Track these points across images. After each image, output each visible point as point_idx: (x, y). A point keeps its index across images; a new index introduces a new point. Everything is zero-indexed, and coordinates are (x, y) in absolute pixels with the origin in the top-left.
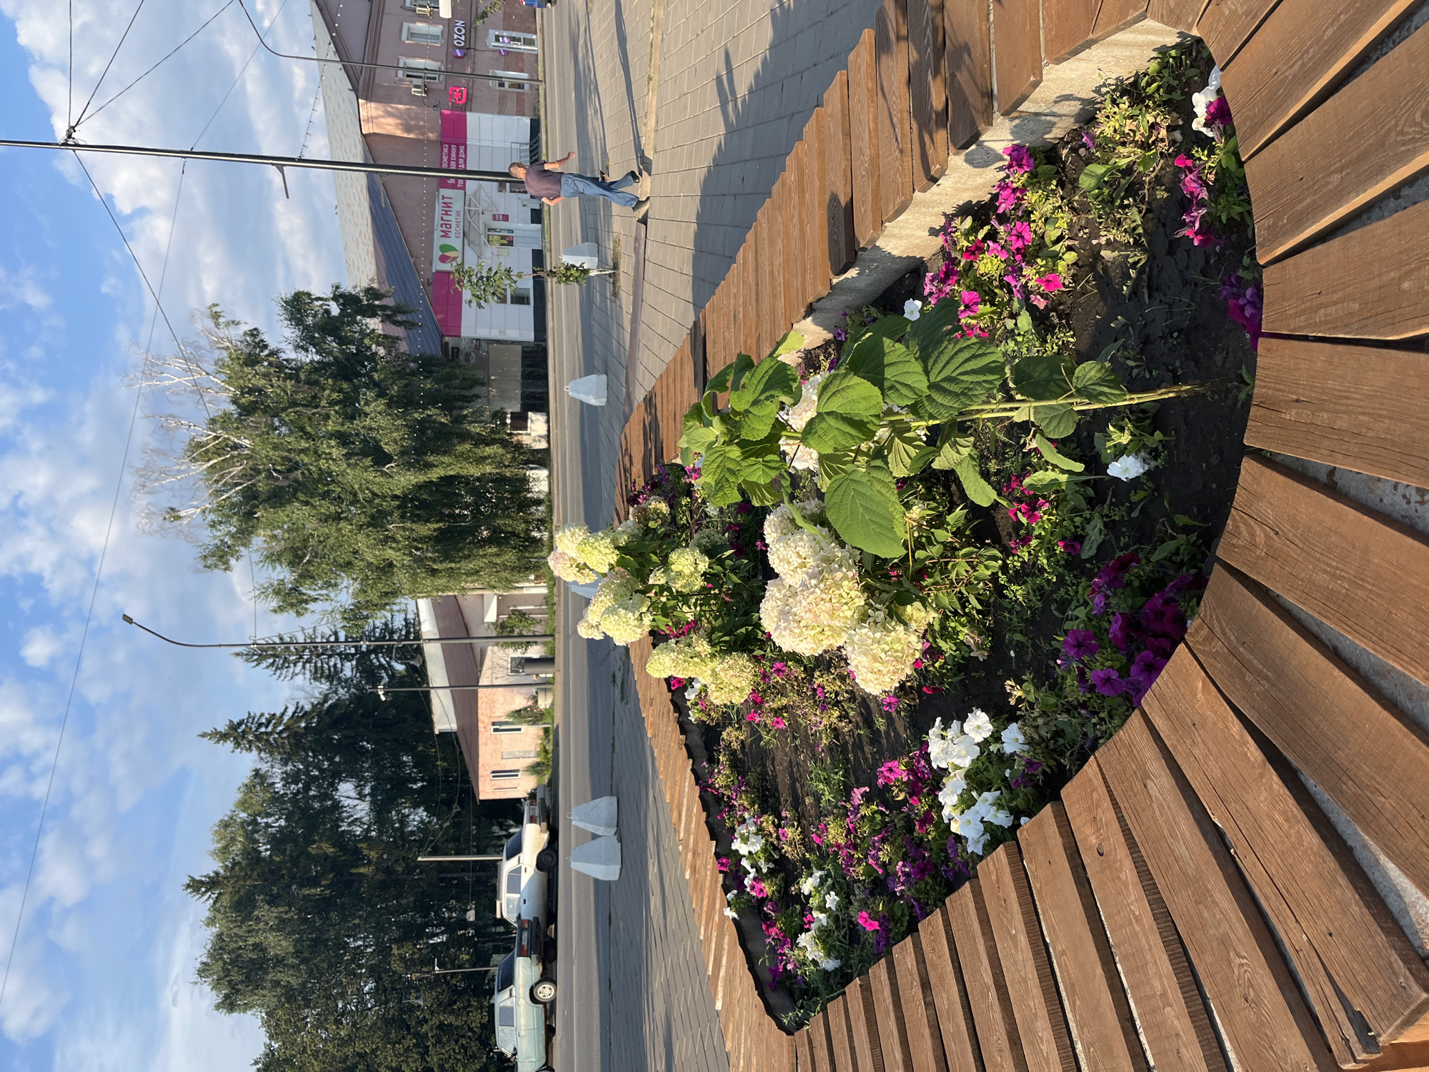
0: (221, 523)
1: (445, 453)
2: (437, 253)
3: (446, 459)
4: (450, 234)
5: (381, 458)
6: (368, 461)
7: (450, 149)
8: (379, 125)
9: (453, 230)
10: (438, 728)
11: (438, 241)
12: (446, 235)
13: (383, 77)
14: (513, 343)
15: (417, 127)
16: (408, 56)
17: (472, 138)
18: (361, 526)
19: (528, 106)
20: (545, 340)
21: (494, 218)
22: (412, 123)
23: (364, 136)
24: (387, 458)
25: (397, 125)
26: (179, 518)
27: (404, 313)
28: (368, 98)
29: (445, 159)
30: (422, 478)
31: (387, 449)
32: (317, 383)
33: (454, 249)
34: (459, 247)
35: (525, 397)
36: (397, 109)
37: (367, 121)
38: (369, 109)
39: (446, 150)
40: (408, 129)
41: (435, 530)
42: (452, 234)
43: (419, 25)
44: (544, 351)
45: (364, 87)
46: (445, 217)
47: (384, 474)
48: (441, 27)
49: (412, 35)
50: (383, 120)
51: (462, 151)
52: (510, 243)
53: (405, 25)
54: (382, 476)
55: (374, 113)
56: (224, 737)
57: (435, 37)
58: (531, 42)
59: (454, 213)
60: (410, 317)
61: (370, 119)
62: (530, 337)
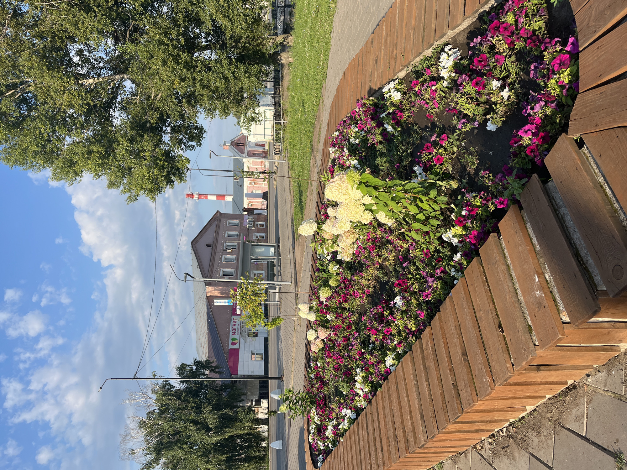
0: (148, 454)
1: (230, 428)
2: (230, 341)
3: (231, 430)
4: (235, 334)
5: (208, 430)
6: (203, 431)
8: (212, 293)
9: (236, 332)
11: (231, 337)
16: (223, 268)
18: (199, 456)
23: (207, 297)
24: (211, 430)
25: (218, 293)
26: (135, 453)
27: (218, 368)
30: (222, 437)
31: (210, 426)
32: (187, 400)
33: (237, 340)
35: (260, 394)
36: (219, 288)
38: (210, 289)
40: (222, 294)
41: (226, 458)
42: (236, 334)
43: (228, 256)
46: (234, 327)
47: (209, 436)
48: (235, 256)
49: (225, 259)
50: (214, 292)
52: (257, 336)
53: (223, 256)
54: (208, 437)
57: (234, 259)
61: (210, 292)
62: (262, 373)
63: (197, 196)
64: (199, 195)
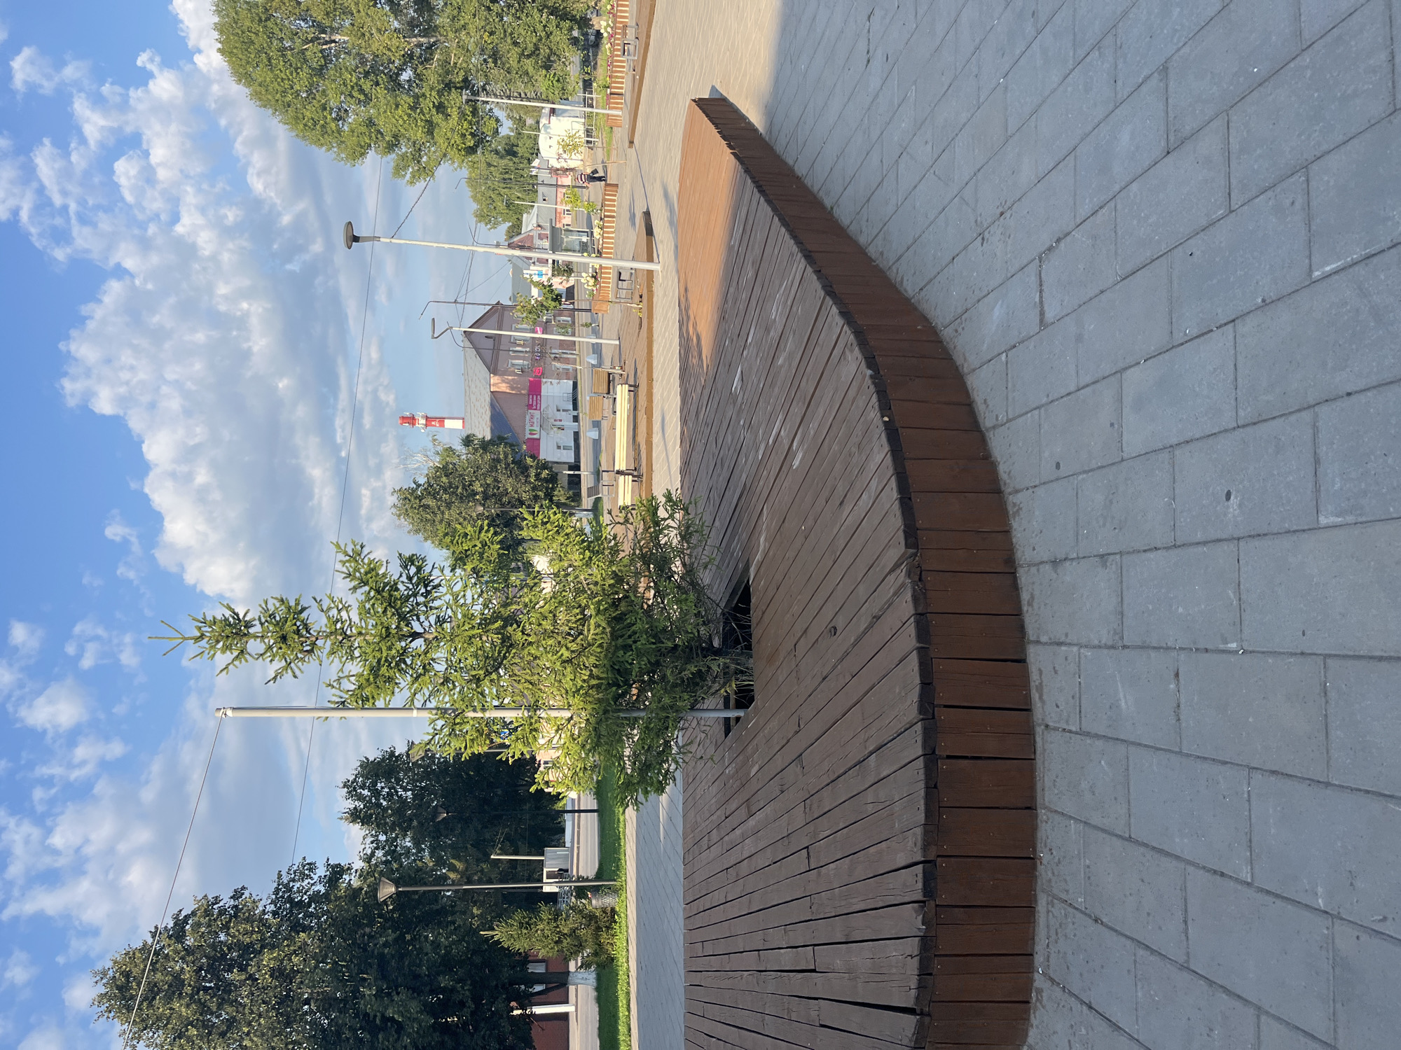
2: (527, 431)
7: (533, 397)
8: (499, 387)
9: (535, 424)
11: (528, 428)
12: (531, 425)
13: (501, 367)
14: (564, 463)
15: (517, 388)
16: (513, 359)
17: (543, 392)
19: (571, 377)
20: (579, 462)
21: (555, 420)
22: (515, 386)
23: (492, 393)
25: (508, 387)
28: (495, 375)
29: (531, 400)
33: (535, 431)
34: (538, 430)
37: (493, 385)
38: (495, 379)
39: (531, 397)
40: (512, 388)
43: (517, 348)
44: (579, 465)
45: (493, 370)
46: (531, 420)
51: (539, 396)
52: (563, 430)
55: (497, 381)
59: (535, 418)
61: (495, 384)
62: (572, 460)
63: (423, 421)
64: (427, 418)
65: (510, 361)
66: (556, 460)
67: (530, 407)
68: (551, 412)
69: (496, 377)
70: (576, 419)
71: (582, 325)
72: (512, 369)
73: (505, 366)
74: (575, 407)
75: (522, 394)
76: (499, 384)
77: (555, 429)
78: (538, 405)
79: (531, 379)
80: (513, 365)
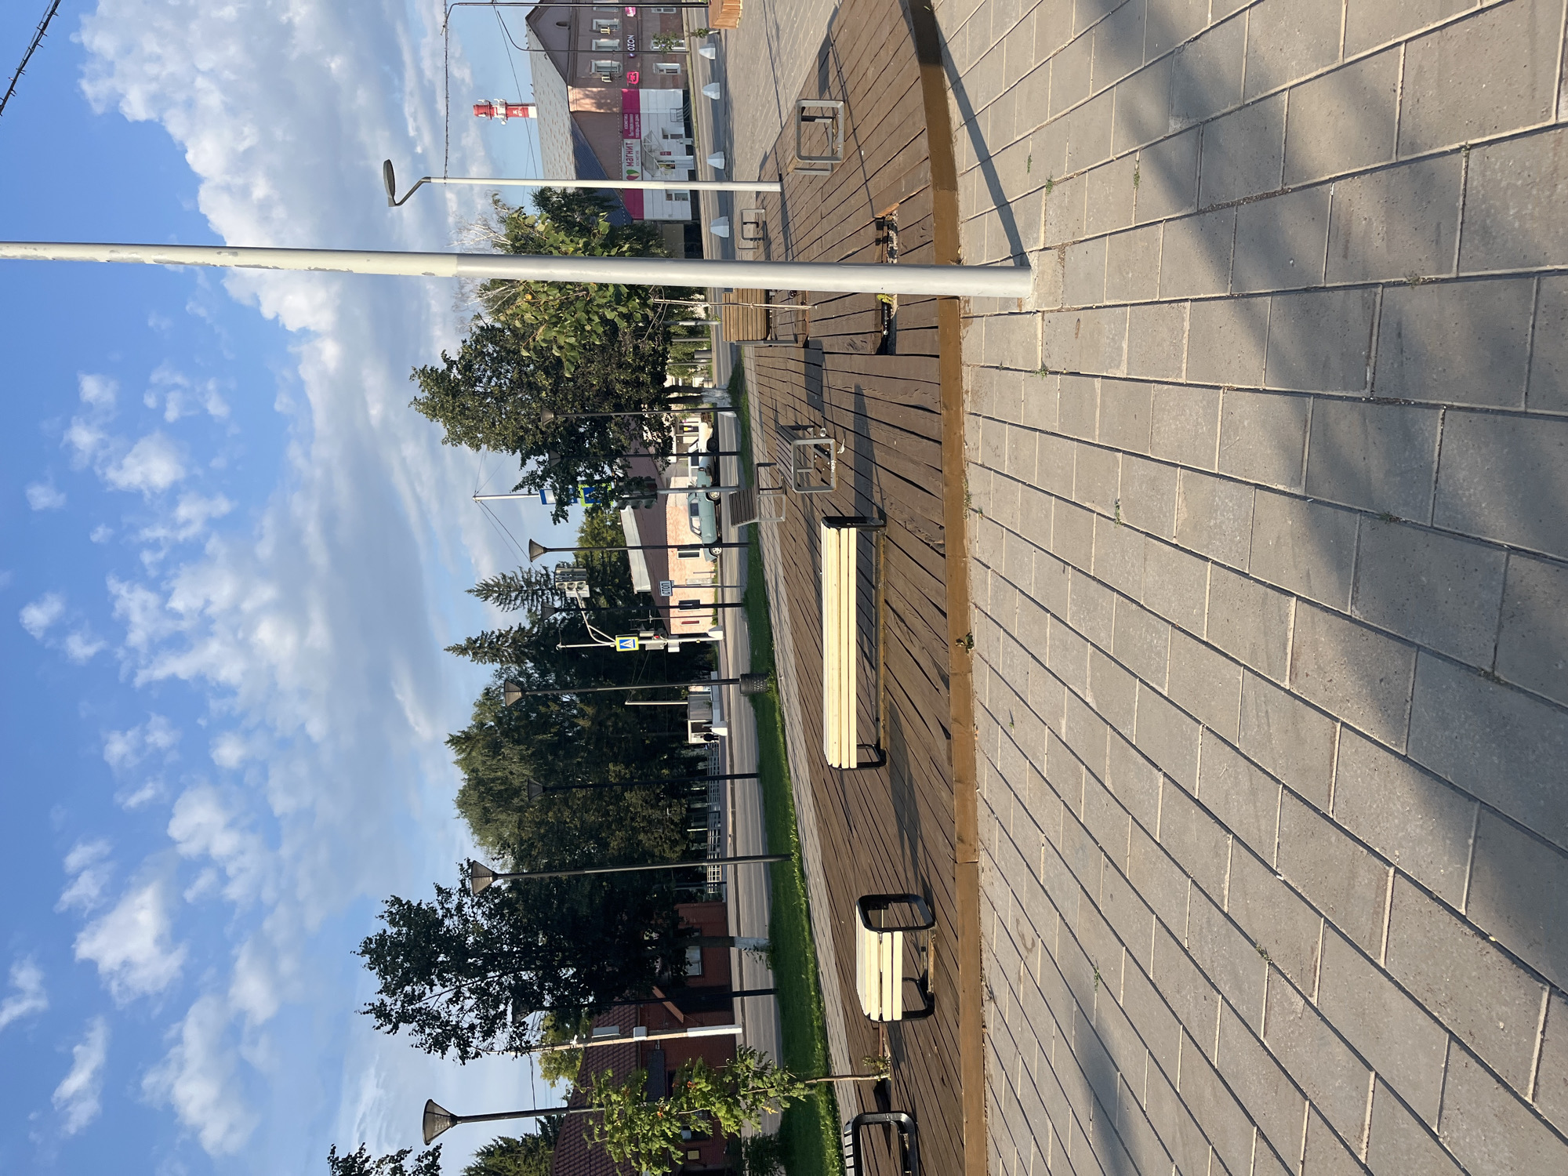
2: (625, 175)
4: (633, 164)
7: (629, 117)
8: (581, 105)
9: (635, 162)
10: (637, 589)
11: (625, 168)
12: (630, 164)
13: (581, 72)
14: (678, 222)
15: (606, 104)
16: (597, 60)
17: (643, 110)
19: (680, 82)
20: (699, 218)
21: (662, 154)
22: (603, 101)
23: (571, 114)
25: (592, 103)
28: (574, 86)
29: (626, 123)
33: (636, 171)
34: (640, 171)
36: (592, 92)
37: (573, 103)
38: (574, 93)
39: (626, 117)
40: (599, 106)
43: (602, 40)
44: (699, 227)
45: (571, 77)
46: (629, 155)
50: (583, 101)
51: (637, 117)
52: (674, 167)
53: (594, 41)
55: (578, 96)
56: (462, 650)
58: (681, 45)
59: (634, 152)
60: (610, 203)
61: (575, 101)
62: (690, 218)
63: (502, 110)
64: (507, 106)
65: (594, 62)
66: (666, 217)
67: (626, 134)
68: (657, 141)
69: (576, 90)
70: (690, 150)
71: (694, 34)
72: (598, 76)
73: (587, 70)
74: (689, 132)
75: (614, 113)
76: (582, 100)
77: (663, 169)
78: (637, 130)
79: (625, 90)
80: (598, 67)
